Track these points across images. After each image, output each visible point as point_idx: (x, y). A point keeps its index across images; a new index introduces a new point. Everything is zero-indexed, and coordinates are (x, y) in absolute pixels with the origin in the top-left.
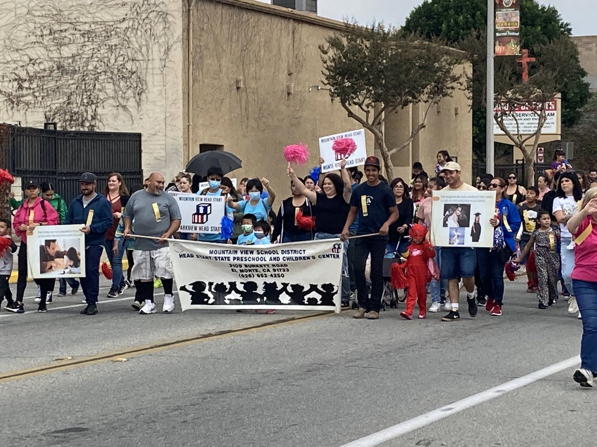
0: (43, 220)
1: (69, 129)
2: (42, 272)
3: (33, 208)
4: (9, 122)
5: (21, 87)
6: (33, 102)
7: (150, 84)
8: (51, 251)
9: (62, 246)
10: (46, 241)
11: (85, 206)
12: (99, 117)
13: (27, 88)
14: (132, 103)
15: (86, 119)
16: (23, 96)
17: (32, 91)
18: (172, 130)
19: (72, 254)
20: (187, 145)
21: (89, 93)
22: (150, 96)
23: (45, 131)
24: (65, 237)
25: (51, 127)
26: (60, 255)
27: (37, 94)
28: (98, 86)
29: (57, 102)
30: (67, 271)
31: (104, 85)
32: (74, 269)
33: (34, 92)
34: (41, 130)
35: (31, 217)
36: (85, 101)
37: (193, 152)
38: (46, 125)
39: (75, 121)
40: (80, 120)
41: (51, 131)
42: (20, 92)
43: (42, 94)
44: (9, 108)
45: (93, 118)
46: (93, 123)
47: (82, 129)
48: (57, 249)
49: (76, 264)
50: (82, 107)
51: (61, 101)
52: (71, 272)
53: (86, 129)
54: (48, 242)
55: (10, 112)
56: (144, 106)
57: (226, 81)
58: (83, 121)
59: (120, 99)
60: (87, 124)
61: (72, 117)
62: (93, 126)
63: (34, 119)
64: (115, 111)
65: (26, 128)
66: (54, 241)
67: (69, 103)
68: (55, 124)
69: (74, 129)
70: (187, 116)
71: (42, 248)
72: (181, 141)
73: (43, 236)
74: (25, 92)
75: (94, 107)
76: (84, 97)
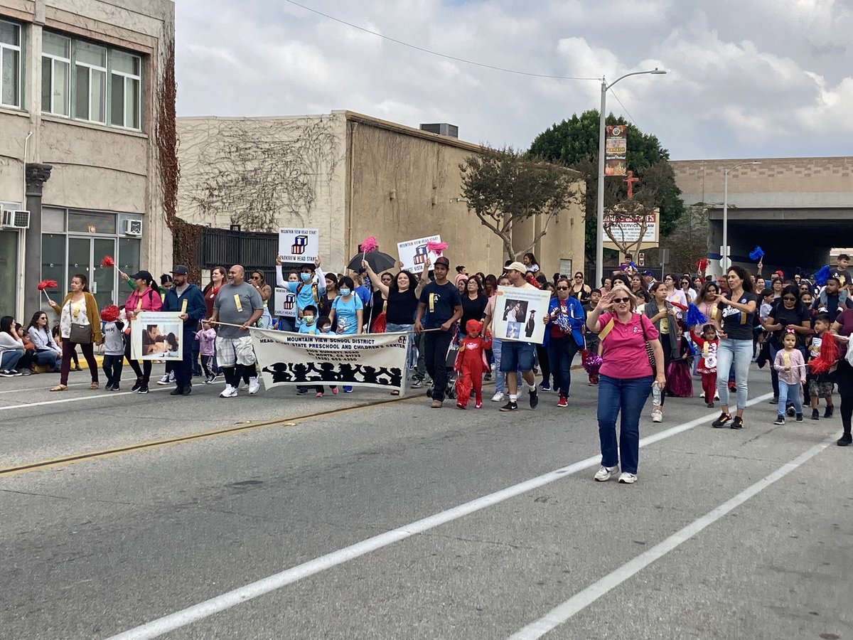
0: (149, 308)
1: (251, 231)
2: (143, 355)
3: (141, 297)
4: (201, 224)
5: (211, 195)
6: (221, 207)
7: (318, 194)
8: (152, 335)
9: (162, 330)
10: (148, 326)
11: (179, 296)
12: (275, 221)
13: (216, 196)
14: (303, 210)
15: (265, 222)
16: (213, 202)
17: (220, 198)
18: (336, 233)
19: (171, 339)
20: (348, 245)
21: (268, 201)
22: (319, 204)
23: (231, 231)
24: (165, 324)
25: (236, 229)
26: (160, 339)
27: (225, 201)
28: (275, 195)
29: (241, 208)
30: (166, 354)
31: (280, 194)
32: (172, 353)
33: (222, 199)
34: (227, 231)
35: (139, 306)
36: (264, 207)
37: (353, 251)
38: (232, 226)
39: (255, 223)
40: (260, 223)
41: (236, 232)
42: (211, 199)
43: (229, 201)
44: (202, 212)
45: (271, 221)
46: (271, 226)
47: (261, 231)
48: (157, 334)
49: (175, 348)
50: (261, 213)
51: (244, 207)
52: (169, 356)
53: (265, 231)
54: (150, 327)
55: (202, 216)
56: (313, 213)
57: (381, 192)
58: (262, 224)
59: (293, 206)
60: (266, 227)
61: (253, 220)
62: (270, 228)
63: (222, 221)
64: (289, 216)
65: (215, 229)
66: (155, 326)
67: (251, 209)
68: (239, 226)
69: (254, 231)
70: (349, 220)
71: (144, 332)
72: (343, 242)
73: (146, 321)
74: (215, 199)
75: (271, 212)
76: (264, 204)
